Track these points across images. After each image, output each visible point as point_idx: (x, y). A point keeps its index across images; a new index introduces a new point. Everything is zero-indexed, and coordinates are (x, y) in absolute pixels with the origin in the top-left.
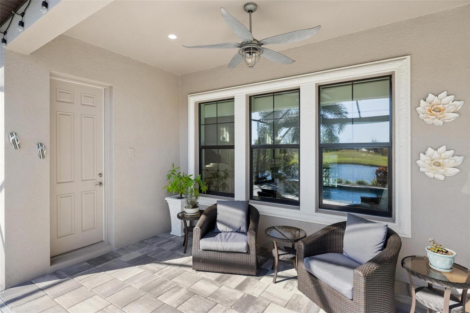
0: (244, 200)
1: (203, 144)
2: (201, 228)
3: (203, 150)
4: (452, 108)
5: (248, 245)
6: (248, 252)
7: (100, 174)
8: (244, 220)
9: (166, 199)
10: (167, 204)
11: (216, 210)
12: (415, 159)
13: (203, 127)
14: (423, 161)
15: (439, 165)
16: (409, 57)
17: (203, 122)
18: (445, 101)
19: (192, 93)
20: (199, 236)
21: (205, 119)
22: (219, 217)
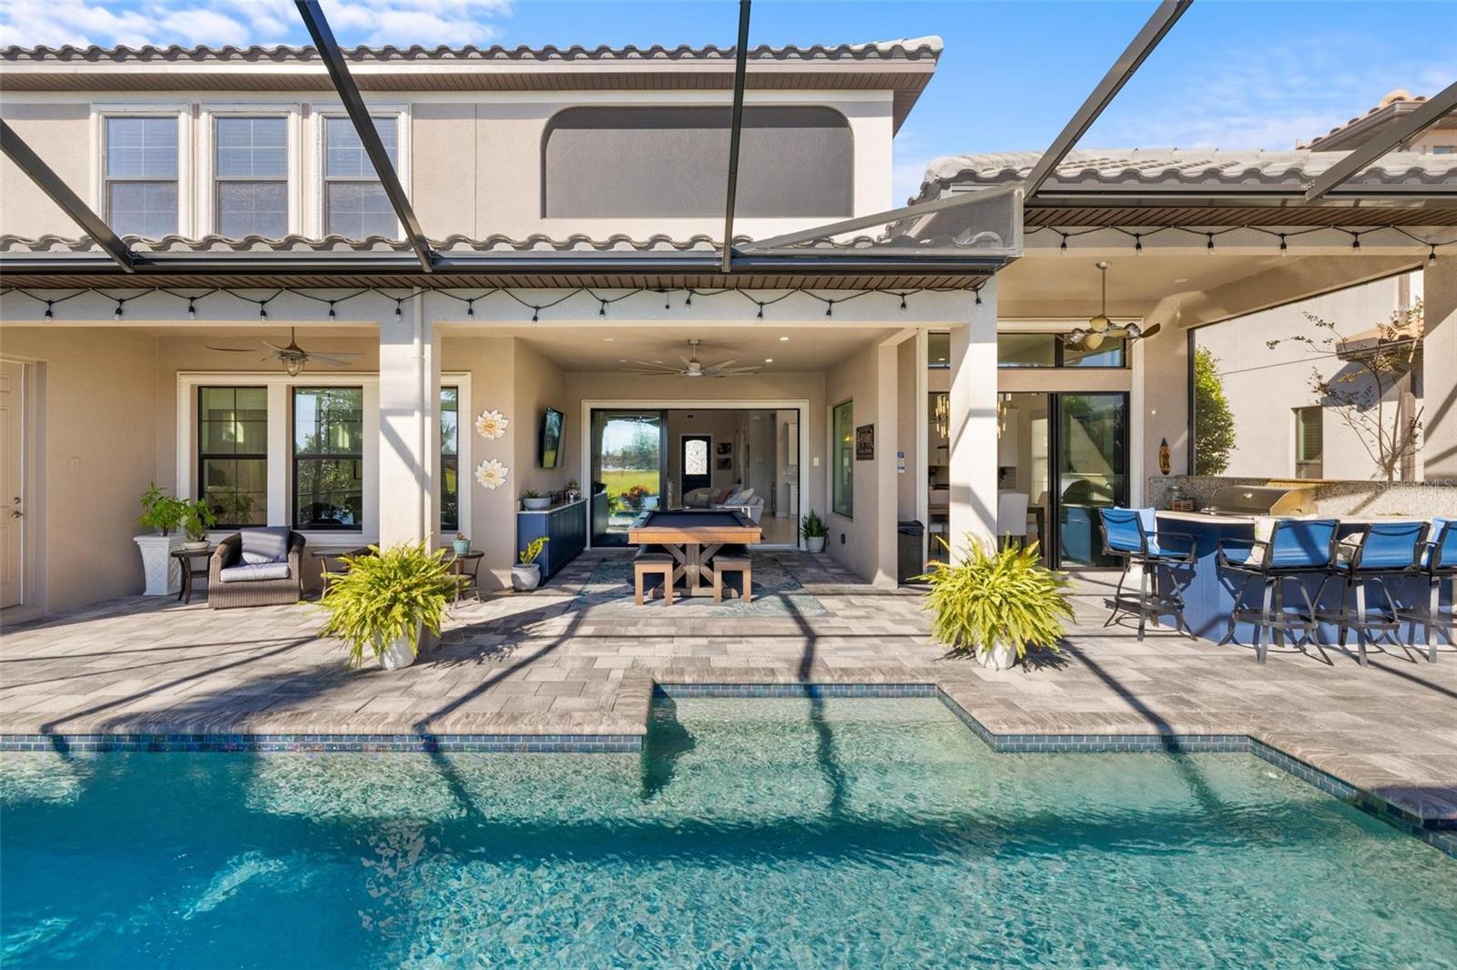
0: (284, 525)
1: (205, 450)
2: (222, 556)
3: (206, 462)
4: (501, 426)
5: (289, 570)
6: (289, 577)
7: (18, 499)
8: (284, 546)
9: (135, 539)
10: (138, 548)
11: (240, 540)
12: (474, 470)
13: (205, 426)
14: (480, 472)
15: (491, 476)
16: (469, 374)
17: (205, 417)
18: (495, 418)
19: (187, 370)
20: (219, 565)
21: (210, 411)
22: (244, 547)
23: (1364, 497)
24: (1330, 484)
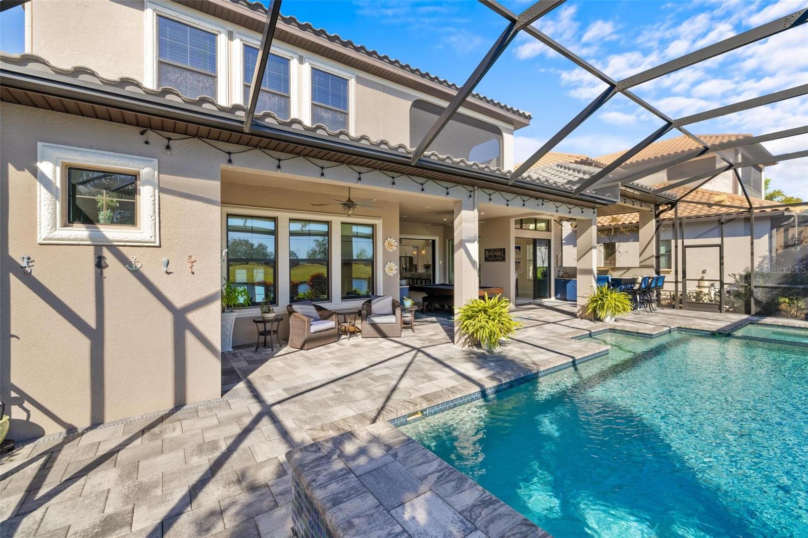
4: (395, 245)
12: (384, 267)
14: (387, 268)
15: (391, 270)
18: (393, 242)
23: (624, 271)
24: (618, 268)
